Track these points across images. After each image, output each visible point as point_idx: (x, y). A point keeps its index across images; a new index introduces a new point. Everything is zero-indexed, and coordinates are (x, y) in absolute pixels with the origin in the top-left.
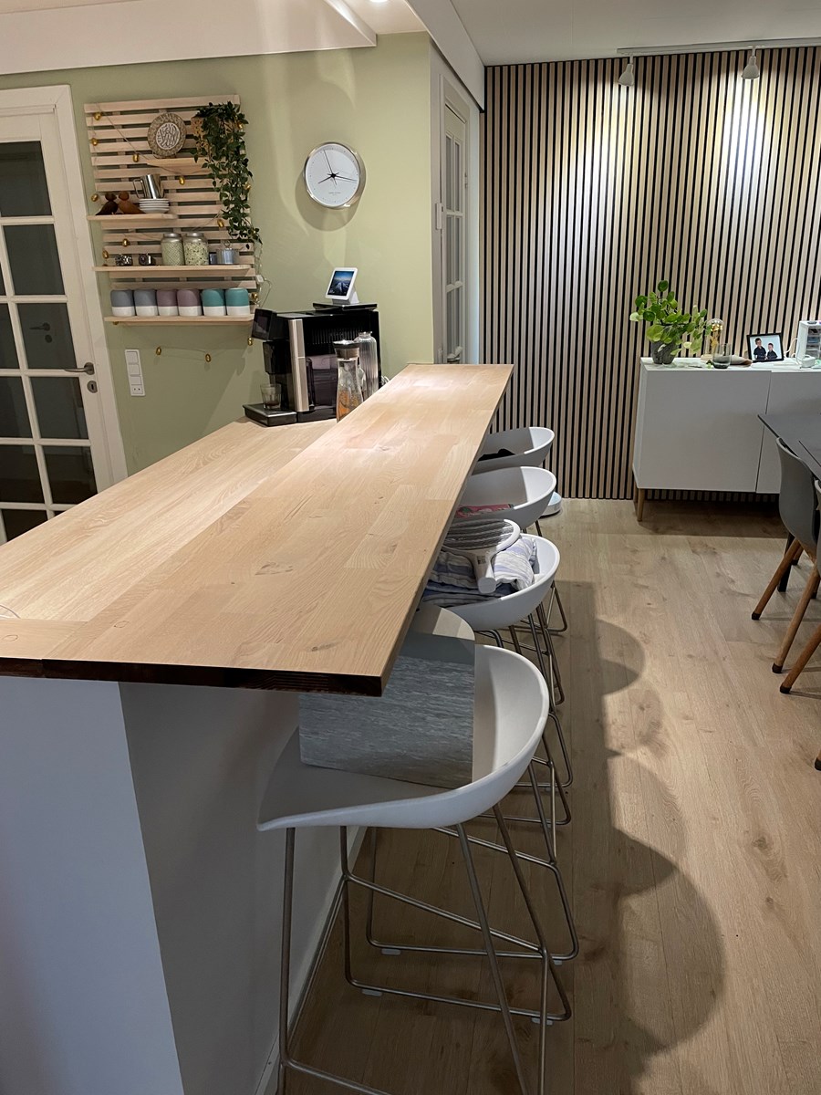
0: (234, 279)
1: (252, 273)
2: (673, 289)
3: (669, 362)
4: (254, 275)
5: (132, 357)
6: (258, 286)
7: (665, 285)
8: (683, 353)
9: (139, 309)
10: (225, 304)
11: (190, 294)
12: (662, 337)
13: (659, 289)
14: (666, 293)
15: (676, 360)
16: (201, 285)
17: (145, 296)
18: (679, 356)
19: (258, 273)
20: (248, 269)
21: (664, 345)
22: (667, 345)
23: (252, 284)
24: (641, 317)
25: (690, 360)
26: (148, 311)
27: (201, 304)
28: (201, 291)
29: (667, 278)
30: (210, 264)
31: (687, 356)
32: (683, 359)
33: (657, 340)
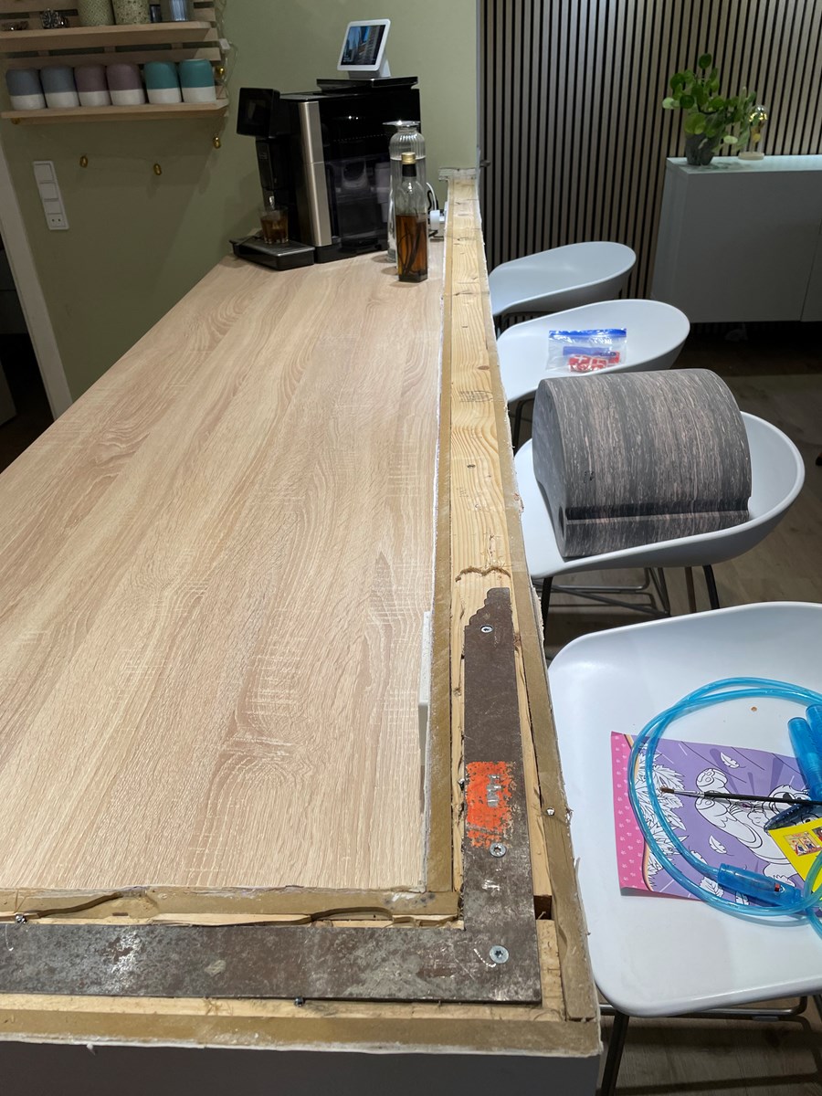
0: (186, 46)
1: (212, 36)
2: (718, 65)
3: (707, 162)
4: (216, 39)
5: (44, 172)
6: (223, 56)
7: (707, 60)
8: (726, 151)
9: (53, 97)
10: (180, 86)
11: (126, 71)
12: (705, 129)
13: (700, 65)
14: (709, 70)
15: (715, 160)
16: (141, 57)
17: (59, 76)
18: (720, 155)
19: (221, 36)
20: (207, 30)
21: (706, 140)
22: (710, 139)
23: (214, 54)
24: (677, 103)
25: (733, 159)
26: (64, 100)
27: (144, 86)
28: (141, 67)
29: (711, 51)
30: (152, 22)
31: (729, 155)
32: (725, 159)
33: (698, 132)
